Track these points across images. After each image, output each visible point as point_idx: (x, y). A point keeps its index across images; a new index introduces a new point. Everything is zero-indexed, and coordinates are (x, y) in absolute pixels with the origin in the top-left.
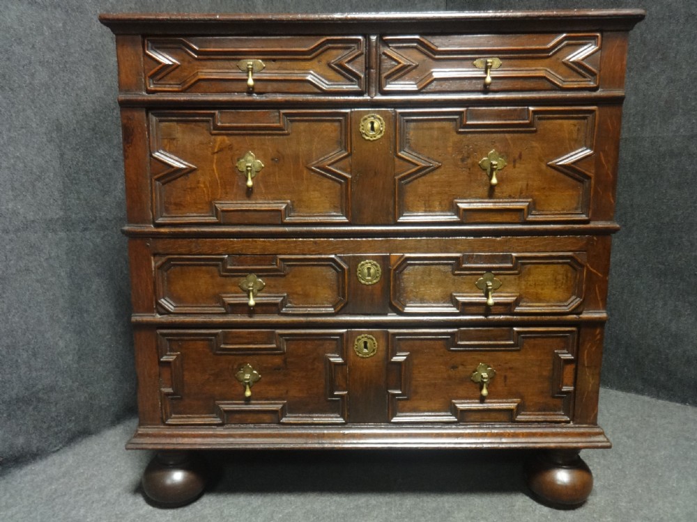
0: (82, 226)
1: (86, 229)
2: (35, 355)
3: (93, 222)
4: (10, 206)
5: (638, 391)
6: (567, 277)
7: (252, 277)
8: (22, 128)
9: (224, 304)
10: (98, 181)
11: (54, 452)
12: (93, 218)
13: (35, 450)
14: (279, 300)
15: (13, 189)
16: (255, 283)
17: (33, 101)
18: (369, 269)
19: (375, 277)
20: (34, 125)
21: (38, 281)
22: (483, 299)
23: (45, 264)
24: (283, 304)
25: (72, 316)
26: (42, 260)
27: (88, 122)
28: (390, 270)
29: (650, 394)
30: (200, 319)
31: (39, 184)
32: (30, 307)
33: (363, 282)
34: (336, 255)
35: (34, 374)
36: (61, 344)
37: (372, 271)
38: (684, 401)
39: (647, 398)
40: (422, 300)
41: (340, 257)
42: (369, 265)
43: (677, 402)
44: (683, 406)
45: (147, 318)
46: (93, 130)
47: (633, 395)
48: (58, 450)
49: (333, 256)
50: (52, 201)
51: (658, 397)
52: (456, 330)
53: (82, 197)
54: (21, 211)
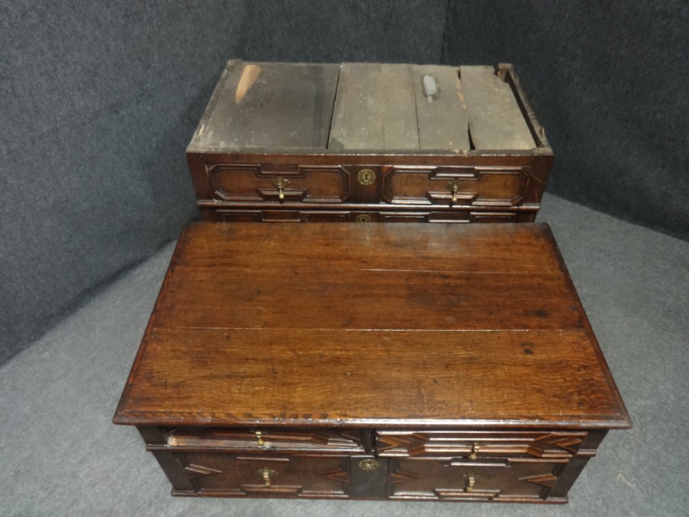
0: (135, 101)
1: (138, 102)
2: (126, 203)
3: (143, 95)
4: (81, 103)
5: (582, 203)
6: (514, 183)
7: (280, 178)
8: (72, 35)
9: (261, 195)
10: (139, 59)
11: (152, 256)
12: (142, 92)
13: (140, 258)
14: (300, 193)
15: (79, 90)
16: (283, 182)
17: (73, 8)
18: (366, 176)
19: (371, 180)
20: (80, 30)
21: (115, 153)
22: (450, 196)
23: (116, 139)
24: (304, 196)
25: (144, 171)
26: (114, 136)
27: (120, 10)
28: (382, 176)
29: (591, 206)
30: (245, 204)
31: (97, 79)
32: (115, 173)
33: (362, 183)
34: (342, 165)
35: (129, 215)
36: (141, 191)
37: (369, 177)
38: (613, 214)
39: (587, 209)
40: (405, 195)
41: (345, 167)
42: (366, 173)
43: (609, 214)
44: (612, 218)
45: (208, 203)
46: (126, 15)
47: (577, 205)
48: (154, 255)
49: (340, 166)
50: (109, 89)
51: (596, 209)
52: (428, 213)
53: (130, 78)
54: (90, 105)
